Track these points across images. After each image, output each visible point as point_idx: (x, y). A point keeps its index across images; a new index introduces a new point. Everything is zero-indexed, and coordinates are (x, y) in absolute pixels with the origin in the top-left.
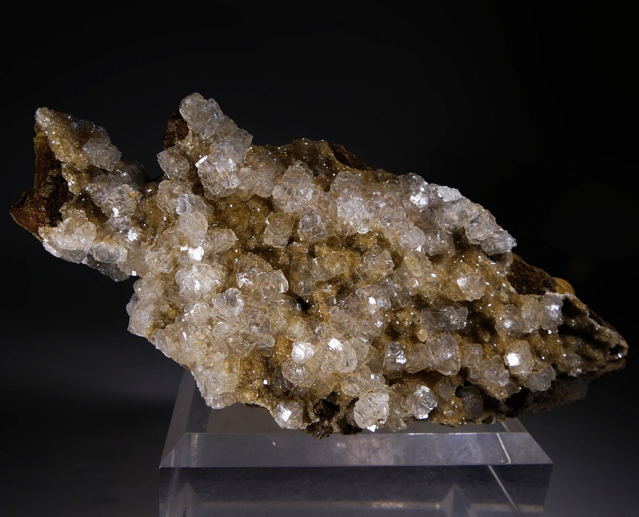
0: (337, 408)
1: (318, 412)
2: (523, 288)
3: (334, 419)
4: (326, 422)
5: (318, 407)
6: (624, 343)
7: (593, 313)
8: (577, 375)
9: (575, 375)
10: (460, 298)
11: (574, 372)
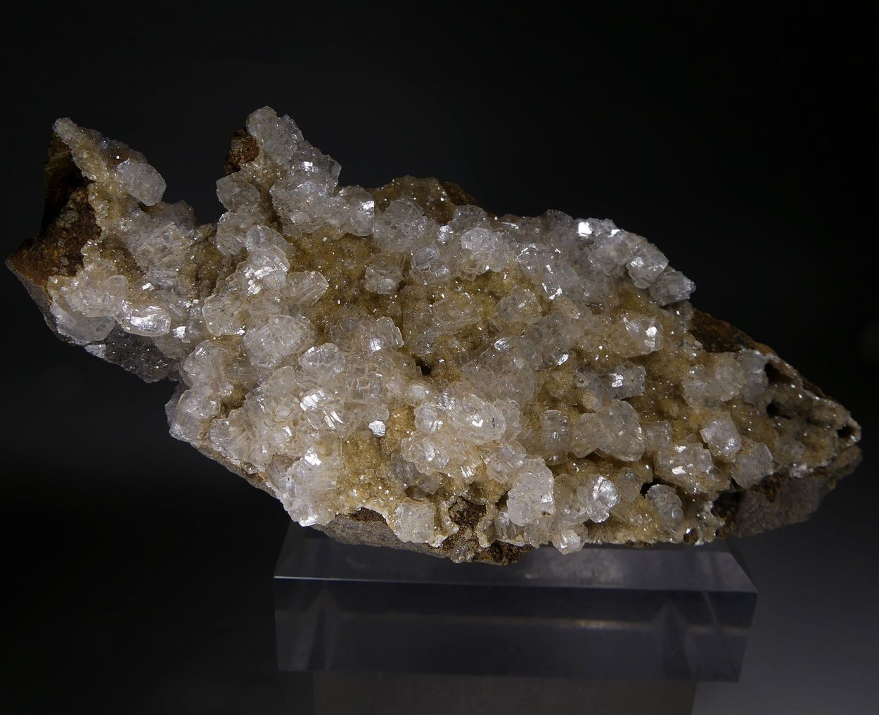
0: (482, 509)
1: (455, 515)
2: (712, 345)
3: (479, 526)
4: (469, 531)
5: (456, 508)
6: (855, 424)
7: (807, 382)
8: (801, 475)
9: (798, 475)
10: (633, 354)
11: (798, 471)
